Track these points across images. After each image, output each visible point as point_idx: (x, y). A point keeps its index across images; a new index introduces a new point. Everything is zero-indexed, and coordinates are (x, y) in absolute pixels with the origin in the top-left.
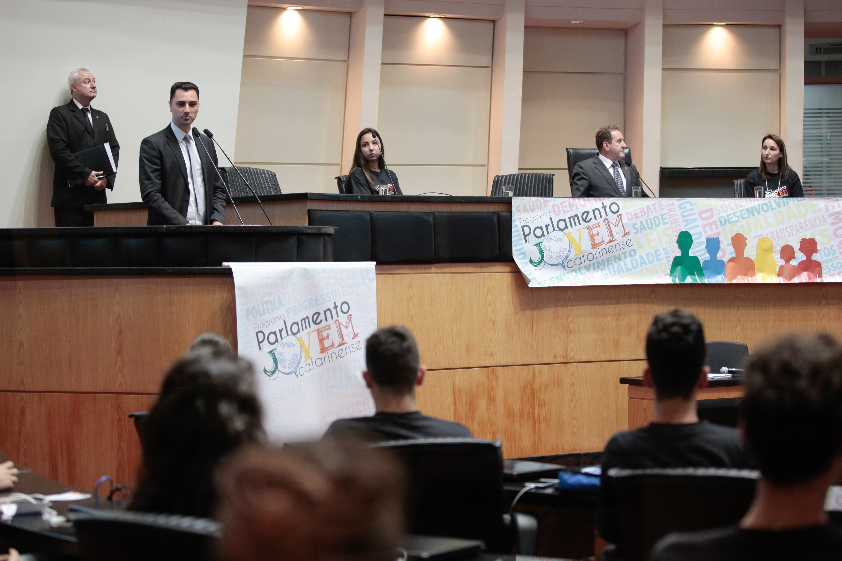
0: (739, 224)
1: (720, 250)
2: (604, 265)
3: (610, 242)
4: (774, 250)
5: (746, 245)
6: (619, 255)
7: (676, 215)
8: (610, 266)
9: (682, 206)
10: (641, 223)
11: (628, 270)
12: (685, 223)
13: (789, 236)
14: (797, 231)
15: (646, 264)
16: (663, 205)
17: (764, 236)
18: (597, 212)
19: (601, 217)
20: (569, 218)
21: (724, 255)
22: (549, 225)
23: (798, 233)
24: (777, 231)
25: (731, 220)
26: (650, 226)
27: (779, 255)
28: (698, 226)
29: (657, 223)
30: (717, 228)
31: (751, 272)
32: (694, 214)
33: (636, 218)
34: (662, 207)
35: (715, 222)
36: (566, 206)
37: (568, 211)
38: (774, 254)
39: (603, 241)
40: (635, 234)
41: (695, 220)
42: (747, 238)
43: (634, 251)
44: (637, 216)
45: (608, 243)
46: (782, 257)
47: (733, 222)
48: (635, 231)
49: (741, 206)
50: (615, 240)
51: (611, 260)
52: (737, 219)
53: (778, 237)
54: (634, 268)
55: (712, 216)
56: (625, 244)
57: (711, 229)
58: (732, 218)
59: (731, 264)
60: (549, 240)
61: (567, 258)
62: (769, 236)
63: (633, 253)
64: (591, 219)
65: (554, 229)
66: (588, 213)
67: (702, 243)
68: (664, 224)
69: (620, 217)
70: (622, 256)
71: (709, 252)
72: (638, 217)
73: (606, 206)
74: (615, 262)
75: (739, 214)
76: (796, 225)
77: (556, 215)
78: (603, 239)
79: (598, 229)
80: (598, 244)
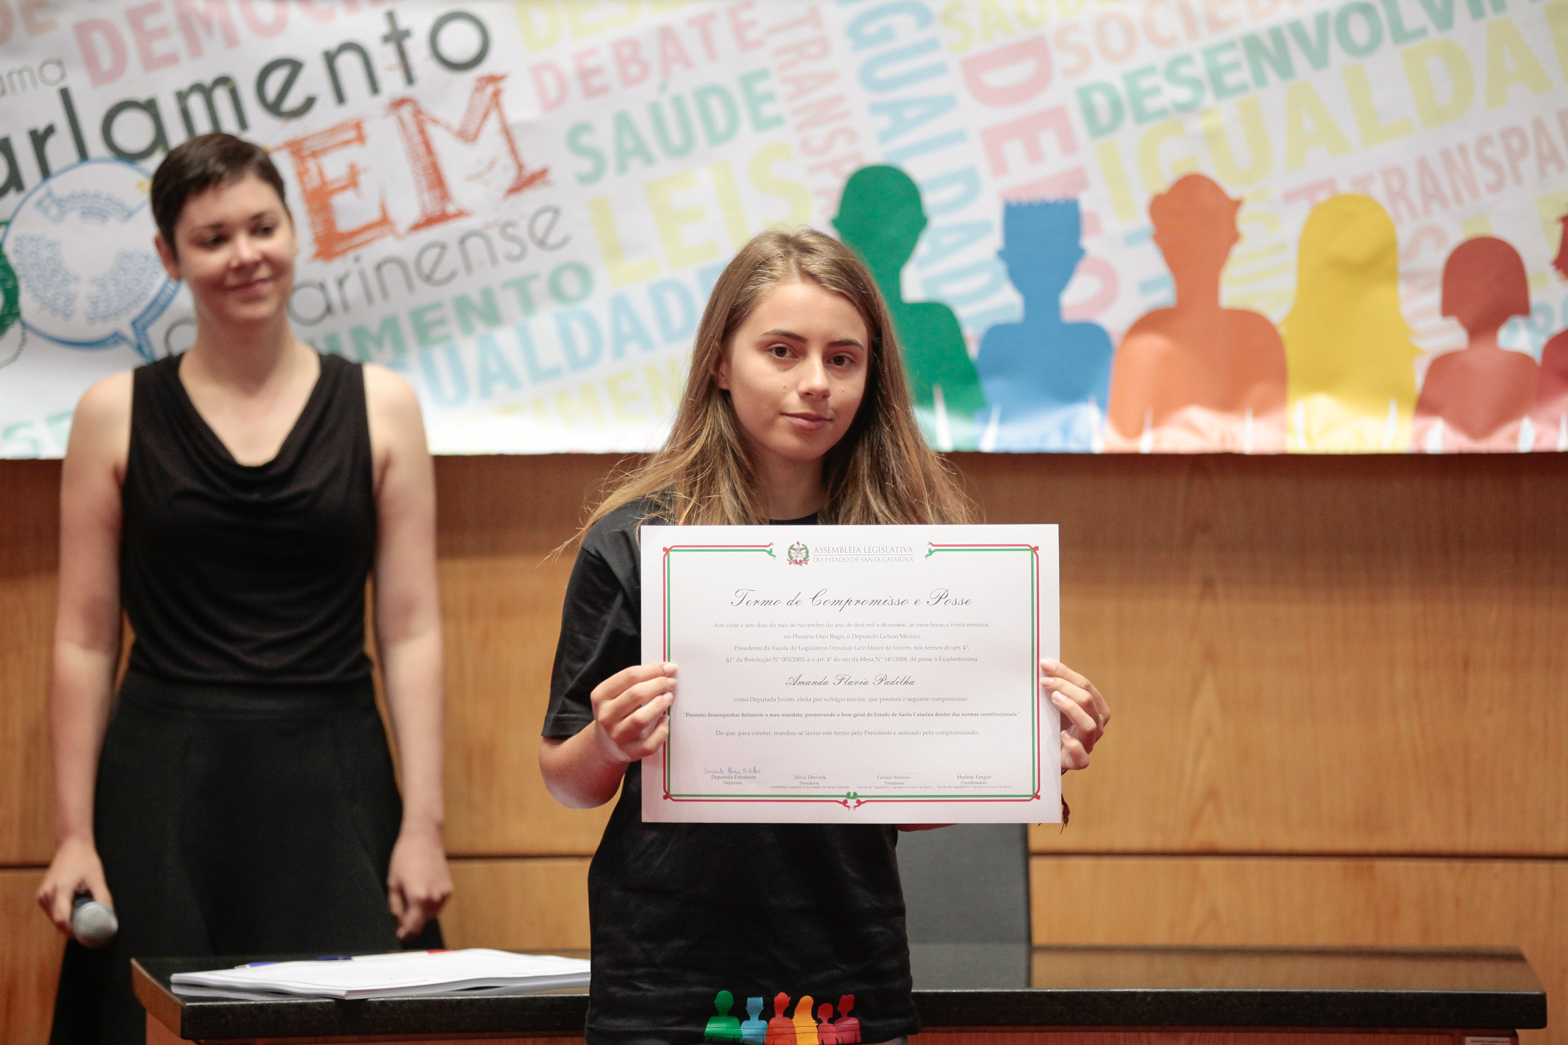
0: (1197, 125)
1: (1083, 265)
2: (400, 347)
3: (429, 221)
4: (1403, 267)
5: (1234, 237)
6: (487, 294)
7: (829, 77)
8: (439, 355)
9: (871, 29)
10: (623, 121)
11: (540, 374)
12: (884, 122)
13: (1496, 188)
14: (1543, 160)
15: (647, 344)
16: (753, 24)
17: (1344, 187)
18: (349, 65)
19: (374, 88)
20: (182, 97)
21: (1107, 297)
22: (50, 130)
23: (1552, 168)
24: (1423, 165)
25: (1152, 104)
26: (676, 137)
27: (1434, 297)
28: (958, 137)
29: (721, 121)
30: (1068, 145)
31: (1260, 391)
32: (939, 70)
33: (591, 92)
34: (752, 34)
35: (1056, 116)
36: (162, 32)
37: (171, 59)
38: (1402, 289)
39: (384, 221)
40: (586, 179)
41: (944, 104)
42: (1237, 204)
43: (583, 273)
44: (596, 82)
45: (417, 227)
46: (1449, 307)
47: (1162, 113)
48: (586, 166)
49: (1215, 24)
50: (460, 214)
51: (441, 322)
52: (1183, 94)
53: (1433, 195)
54: (578, 364)
55: (1041, 80)
56: (522, 232)
57: (1035, 155)
58: (1156, 91)
59: (1153, 344)
60: (54, 211)
61: (163, 308)
62: (1377, 191)
63: (570, 283)
64: (309, 103)
65: (83, 155)
66: (295, 66)
67: (975, 231)
68: (761, 124)
69: (490, 89)
70: (508, 301)
71: (1017, 276)
72: (604, 90)
73: (406, 34)
74: (467, 328)
75: (1198, 68)
76: (1539, 125)
77: (99, 78)
78: (383, 209)
79: (353, 153)
80: (353, 234)
